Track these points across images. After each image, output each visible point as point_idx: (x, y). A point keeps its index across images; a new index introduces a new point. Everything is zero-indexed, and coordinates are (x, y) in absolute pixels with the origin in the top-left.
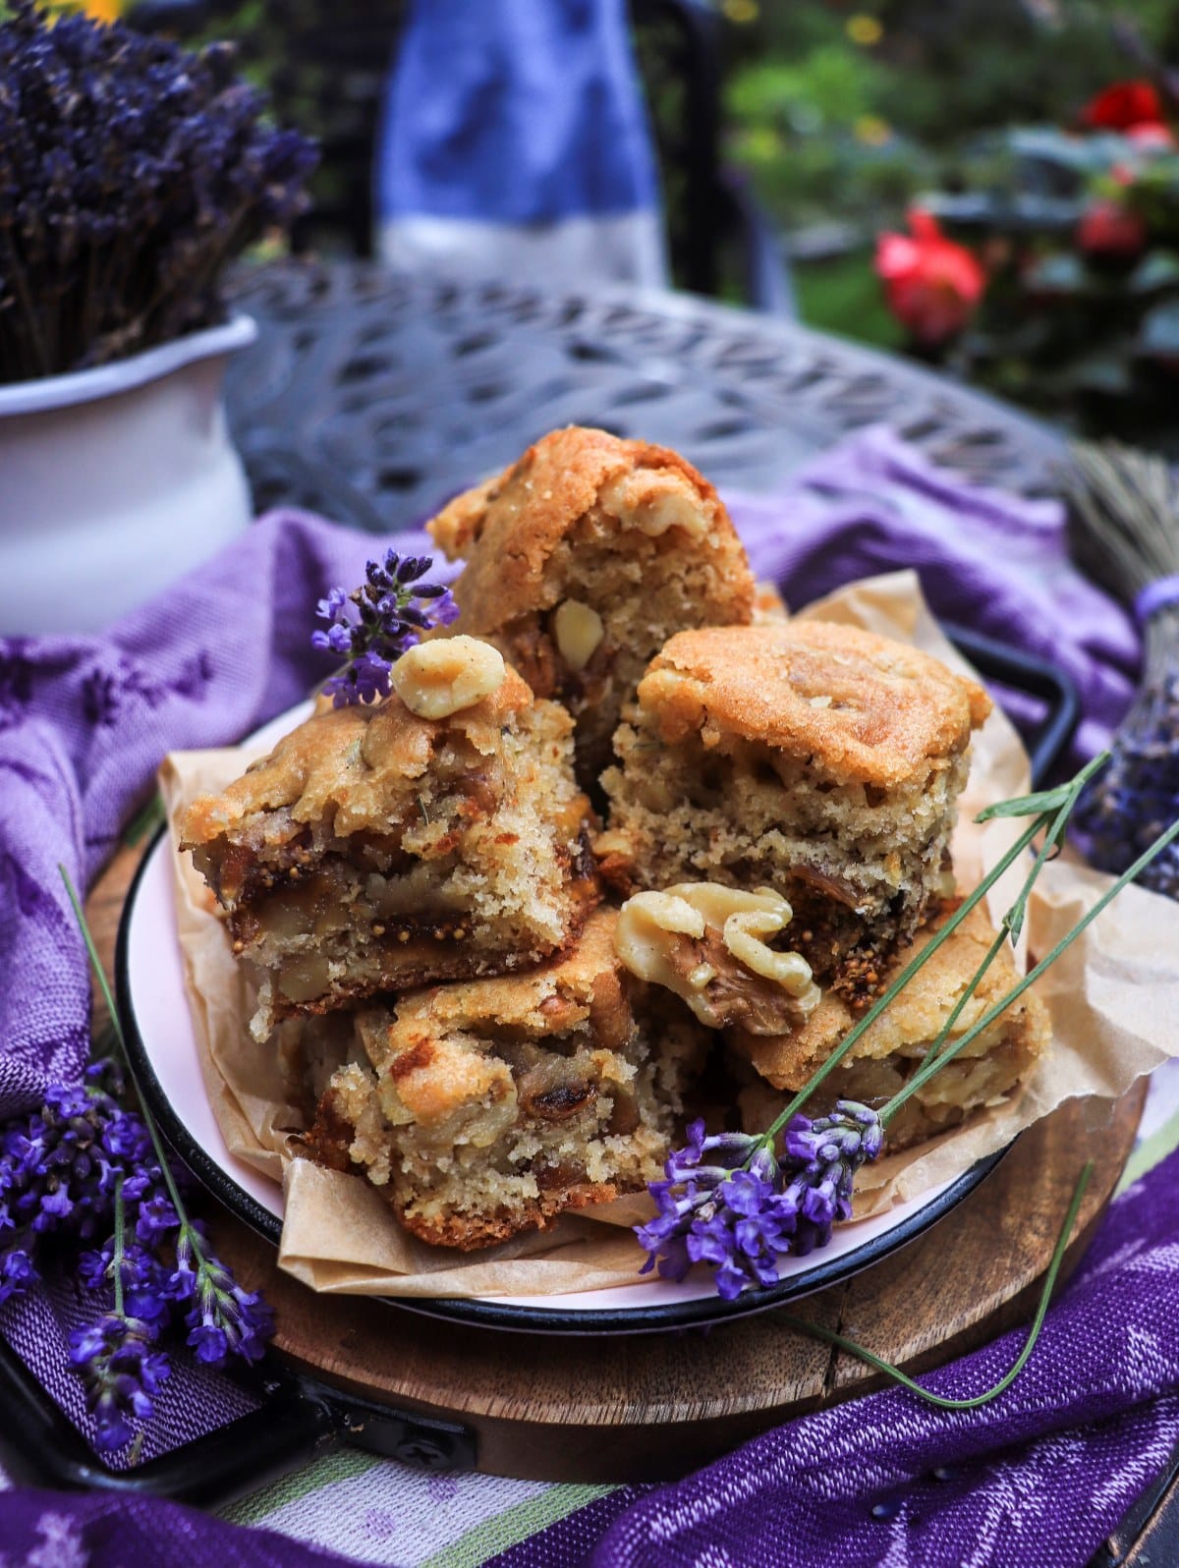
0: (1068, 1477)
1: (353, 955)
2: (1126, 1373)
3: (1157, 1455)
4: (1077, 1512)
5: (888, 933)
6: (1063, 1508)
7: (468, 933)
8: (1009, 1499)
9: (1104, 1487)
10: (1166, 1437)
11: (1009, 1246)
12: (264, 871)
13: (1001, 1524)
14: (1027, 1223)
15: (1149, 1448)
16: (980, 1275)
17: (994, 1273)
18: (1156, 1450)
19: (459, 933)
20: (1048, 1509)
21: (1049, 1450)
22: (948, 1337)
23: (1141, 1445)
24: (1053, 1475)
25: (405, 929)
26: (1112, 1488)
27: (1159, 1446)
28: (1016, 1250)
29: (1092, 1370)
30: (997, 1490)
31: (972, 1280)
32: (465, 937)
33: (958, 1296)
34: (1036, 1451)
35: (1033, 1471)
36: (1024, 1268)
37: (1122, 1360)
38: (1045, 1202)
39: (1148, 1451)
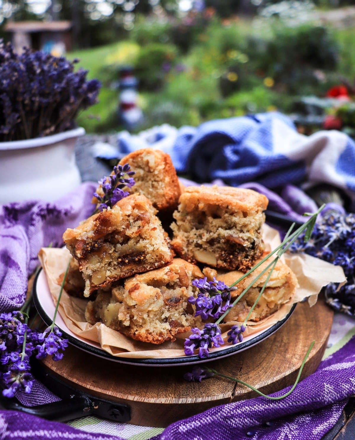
0: (306, 426)
1: (112, 269)
2: (324, 396)
3: (333, 421)
4: (308, 435)
5: (252, 253)
6: (304, 434)
7: (145, 257)
8: (288, 431)
9: (316, 428)
10: (335, 417)
11: (288, 362)
12: (88, 246)
13: (285, 437)
14: (294, 356)
15: (330, 419)
16: (279, 368)
17: (283, 368)
18: (332, 420)
19: (142, 258)
20: (299, 434)
21: (300, 419)
22: (269, 384)
23: (328, 418)
24: (301, 426)
25: (127, 259)
26: (319, 429)
27: (333, 419)
28: (290, 362)
29: (314, 394)
30: (284, 429)
31: (277, 370)
32: (144, 259)
33: (272, 373)
34: (296, 419)
35: (295, 424)
36: (292, 367)
37: (323, 392)
38: (299, 351)
39: (330, 420)
